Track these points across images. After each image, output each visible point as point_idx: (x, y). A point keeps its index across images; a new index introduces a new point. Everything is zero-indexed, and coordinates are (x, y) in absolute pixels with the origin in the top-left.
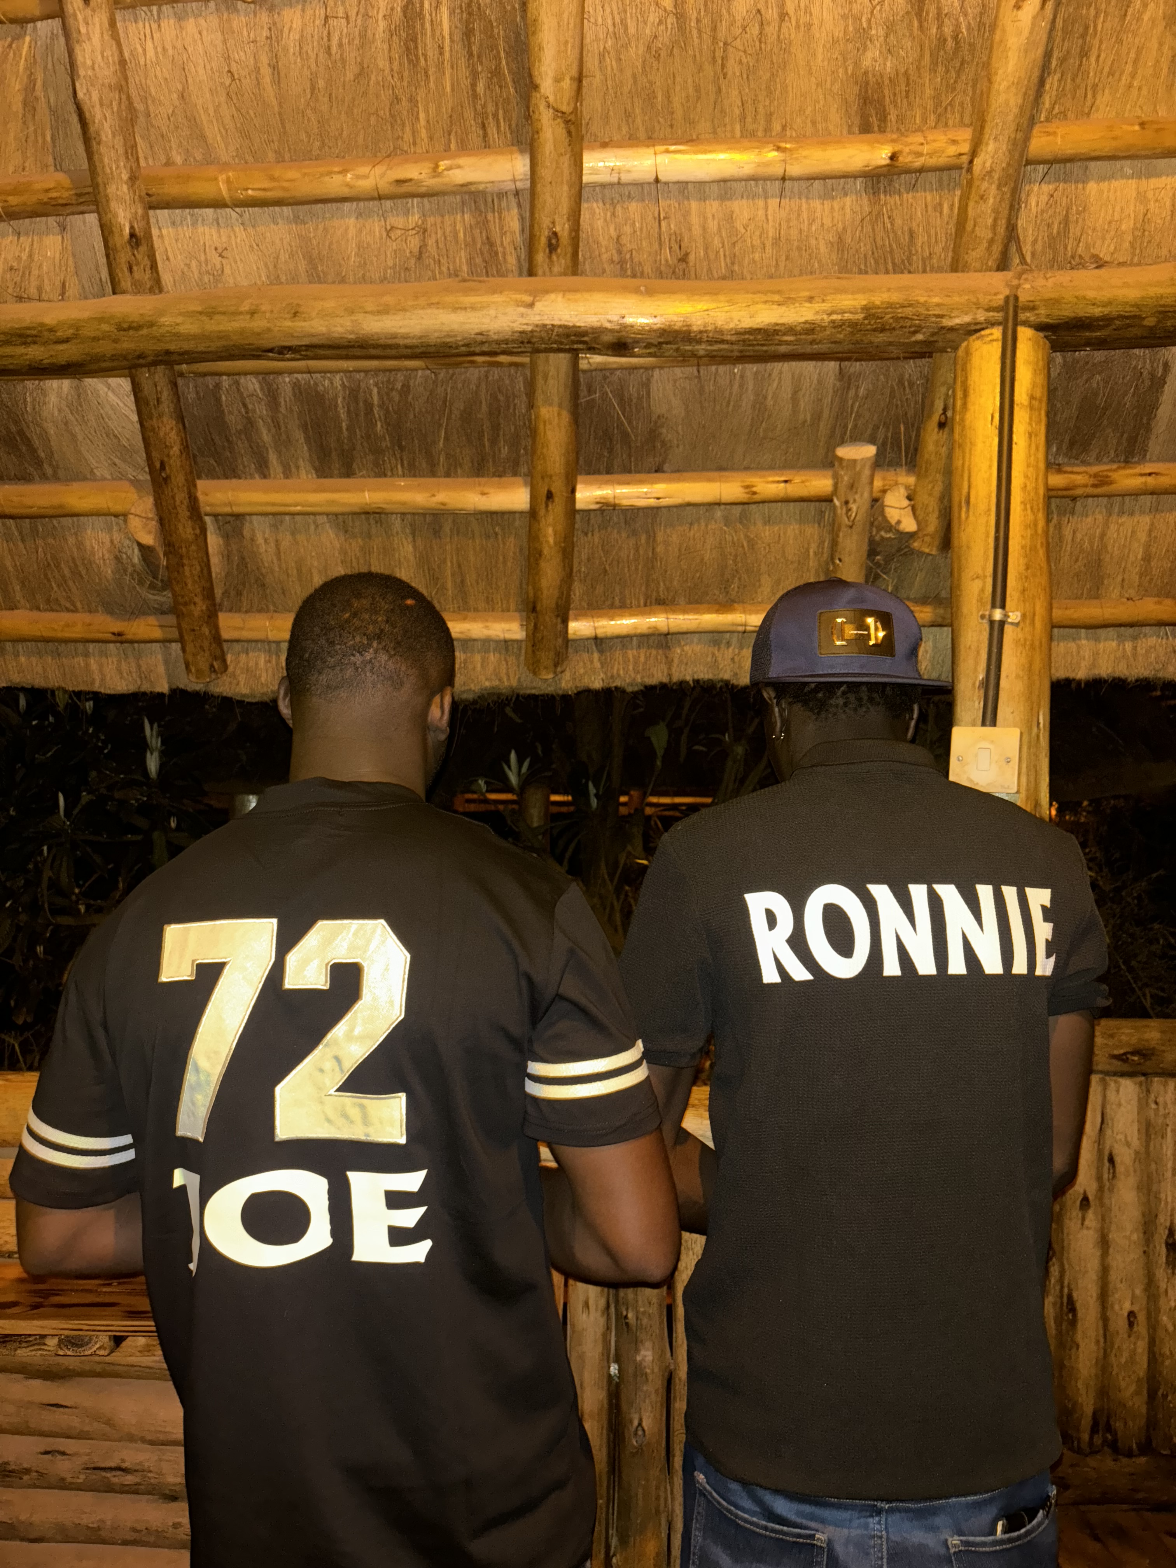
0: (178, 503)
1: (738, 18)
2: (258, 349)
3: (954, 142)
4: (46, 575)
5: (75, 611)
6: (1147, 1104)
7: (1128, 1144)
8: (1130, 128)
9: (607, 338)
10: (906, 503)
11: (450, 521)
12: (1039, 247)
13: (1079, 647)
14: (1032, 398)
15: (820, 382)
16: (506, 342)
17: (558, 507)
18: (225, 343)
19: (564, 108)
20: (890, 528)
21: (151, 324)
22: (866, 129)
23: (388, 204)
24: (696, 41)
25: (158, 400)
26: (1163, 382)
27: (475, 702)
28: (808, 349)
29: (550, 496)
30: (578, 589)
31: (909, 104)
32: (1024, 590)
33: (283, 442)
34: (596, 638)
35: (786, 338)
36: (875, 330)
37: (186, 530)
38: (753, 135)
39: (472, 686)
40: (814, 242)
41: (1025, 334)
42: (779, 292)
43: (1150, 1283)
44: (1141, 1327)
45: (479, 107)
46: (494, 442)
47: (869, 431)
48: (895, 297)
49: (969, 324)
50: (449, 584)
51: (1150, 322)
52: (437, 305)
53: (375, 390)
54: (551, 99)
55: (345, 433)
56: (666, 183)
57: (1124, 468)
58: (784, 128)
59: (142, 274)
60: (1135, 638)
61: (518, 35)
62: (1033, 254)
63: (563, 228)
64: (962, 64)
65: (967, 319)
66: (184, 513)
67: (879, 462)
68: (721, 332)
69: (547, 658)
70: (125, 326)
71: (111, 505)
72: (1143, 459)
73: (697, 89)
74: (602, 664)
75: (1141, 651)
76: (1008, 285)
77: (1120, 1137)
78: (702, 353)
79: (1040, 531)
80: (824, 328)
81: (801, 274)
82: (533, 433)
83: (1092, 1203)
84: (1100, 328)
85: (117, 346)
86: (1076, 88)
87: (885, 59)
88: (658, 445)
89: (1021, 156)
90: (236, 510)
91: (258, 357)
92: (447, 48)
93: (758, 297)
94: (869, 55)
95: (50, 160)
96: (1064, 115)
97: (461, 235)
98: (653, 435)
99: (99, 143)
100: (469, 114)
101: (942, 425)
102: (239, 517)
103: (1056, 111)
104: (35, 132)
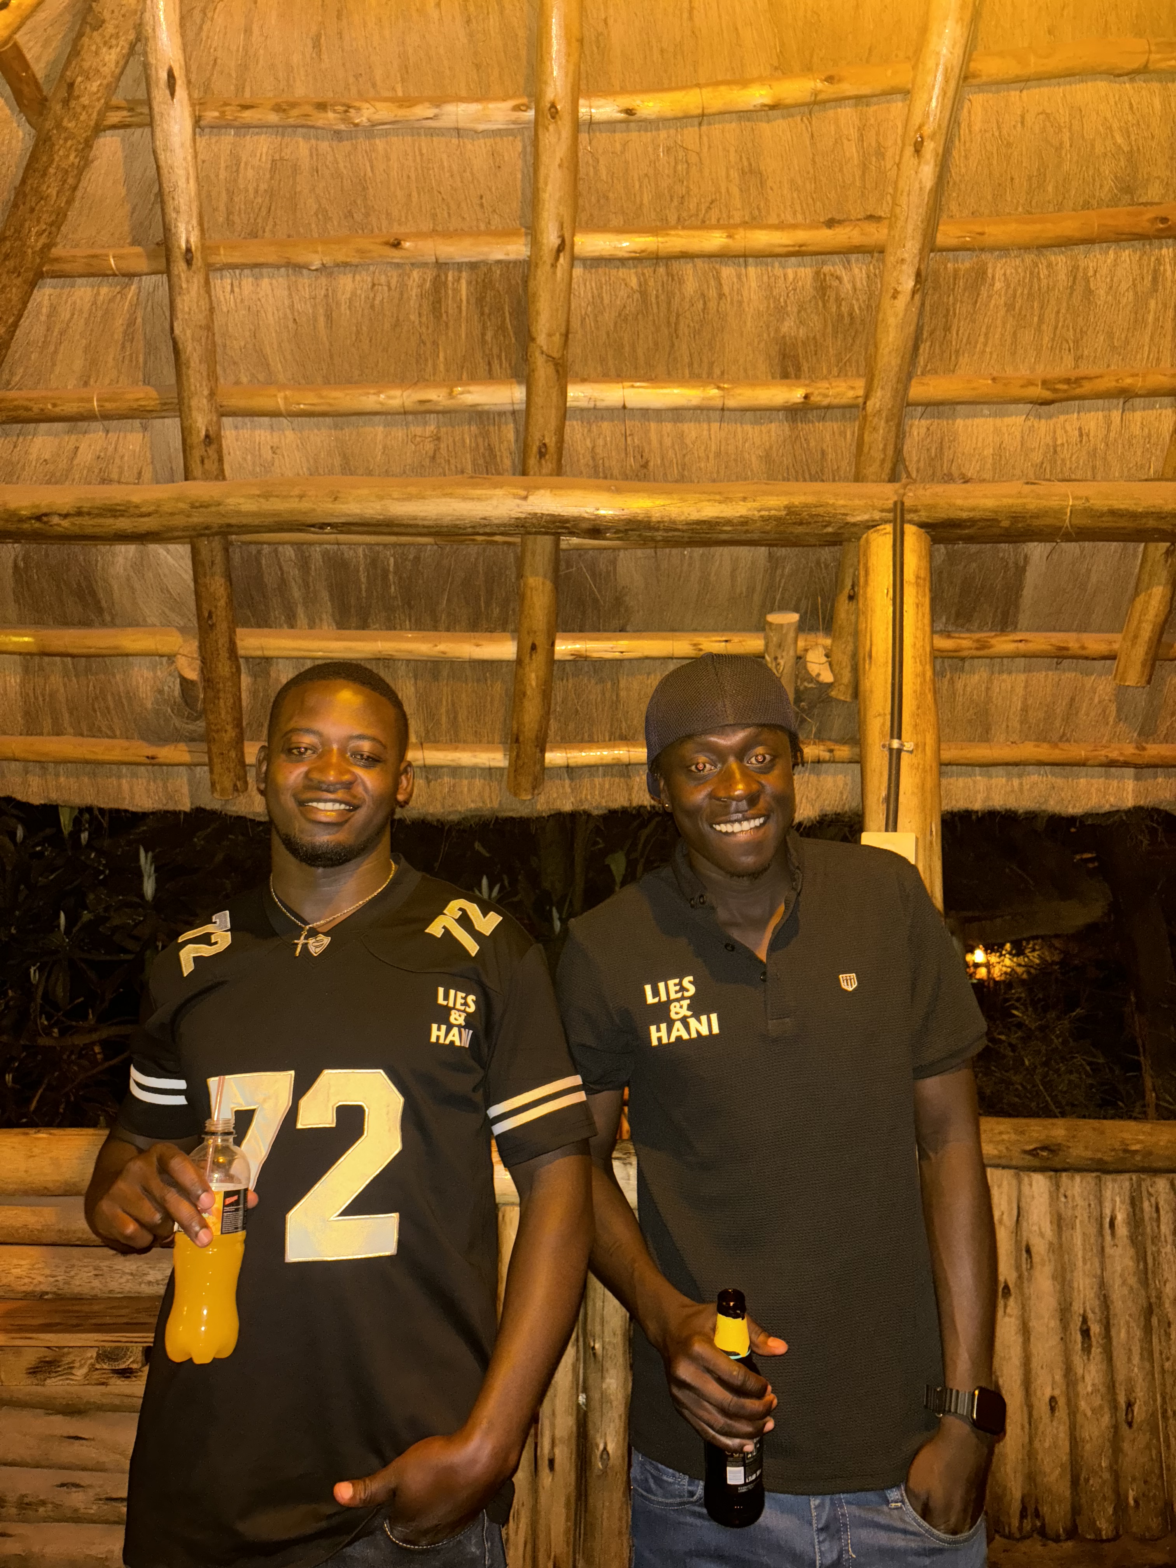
0: (220, 645)
1: (687, 295)
2: (303, 525)
3: (853, 388)
4: (93, 705)
5: (114, 737)
6: (1058, 1198)
7: (1042, 1235)
8: (985, 382)
9: (585, 525)
10: (824, 659)
11: (448, 666)
12: (922, 464)
13: (975, 782)
14: (918, 577)
15: (753, 563)
16: (504, 525)
17: (540, 658)
18: (276, 519)
19: (555, 355)
20: (811, 679)
21: (219, 504)
22: (785, 376)
23: (410, 418)
24: (655, 310)
25: (213, 563)
26: (1024, 570)
27: (459, 823)
28: (743, 537)
29: (534, 647)
30: (553, 725)
31: (818, 360)
32: (916, 725)
33: (310, 600)
34: (568, 767)
35: (725, 528)
36: (794, 523)
37: (224, 668)
38: (699, 376)
39: (459, 808)
40: (746, 456)
41: (910, 530)
42: (720, 493)
43: (1068, 1370)
44: (1062, 1412)
45: (487, 352)
46: (488, 604)
47: (794, 602)
48: (810, 499)
49: (867, 521)
50: (444, 719)
51: (1005, 524)
52: (451, 495)
53: (392, 560)
54: (545, 348)
55: (364, 594)
56: (632, 409)
57: (1000, 635)
58: (723, 373)
59: (211, 466)
60: (1020, 776)
61: (519, 302)
62: (918, 471)
63: (551, 441)
64: (856, 332)
65: (866, 517)
66: (224, 654)
67: (802, 627)
68: (674, 522)
69: (526, 781)
70: (197, 504)
71: (159, 647)
72: (1015, 629)
73: (656, 344)
74: (573, 790)
75: (1026, 787)
76: (896, 492)
77: (1035, 1228)
78: (659, 538)
79: (928, 679)
80: (754, 521)
81: (737, 480)
82: (522, 597)
83: (1012, 1291)
84: (969, 527)
85: (190, 520)
86: (943, 352)
87: (798, 328)
88: (622, 610)
89: (902, 399)
90: (267, 653)
91: (300, 531)
92: (464, 308)
93: (703, 497)
94: (786, 324)
95: (141, 377)
96: (935, 371)
97: (468, 441)
98: (618, 601)
99: (188, 368)
100: (478, 355)
101: (851, 598)
102: (268, 660)
103: (929, 367)
104: (131, 355)
